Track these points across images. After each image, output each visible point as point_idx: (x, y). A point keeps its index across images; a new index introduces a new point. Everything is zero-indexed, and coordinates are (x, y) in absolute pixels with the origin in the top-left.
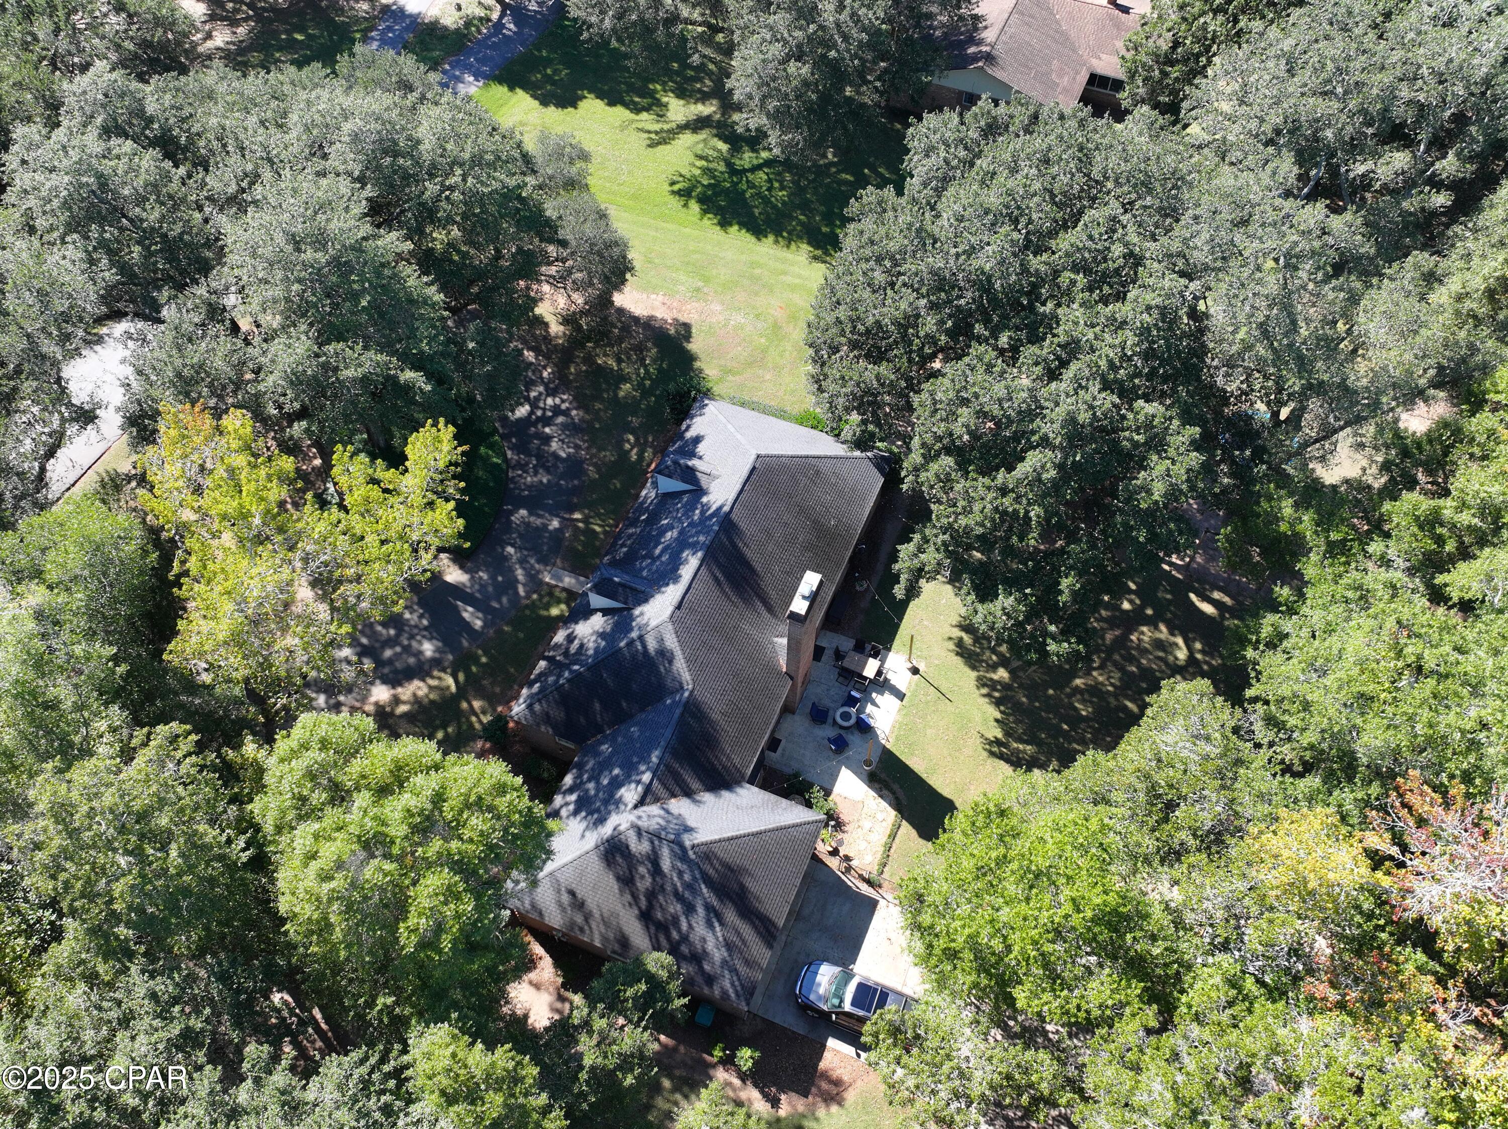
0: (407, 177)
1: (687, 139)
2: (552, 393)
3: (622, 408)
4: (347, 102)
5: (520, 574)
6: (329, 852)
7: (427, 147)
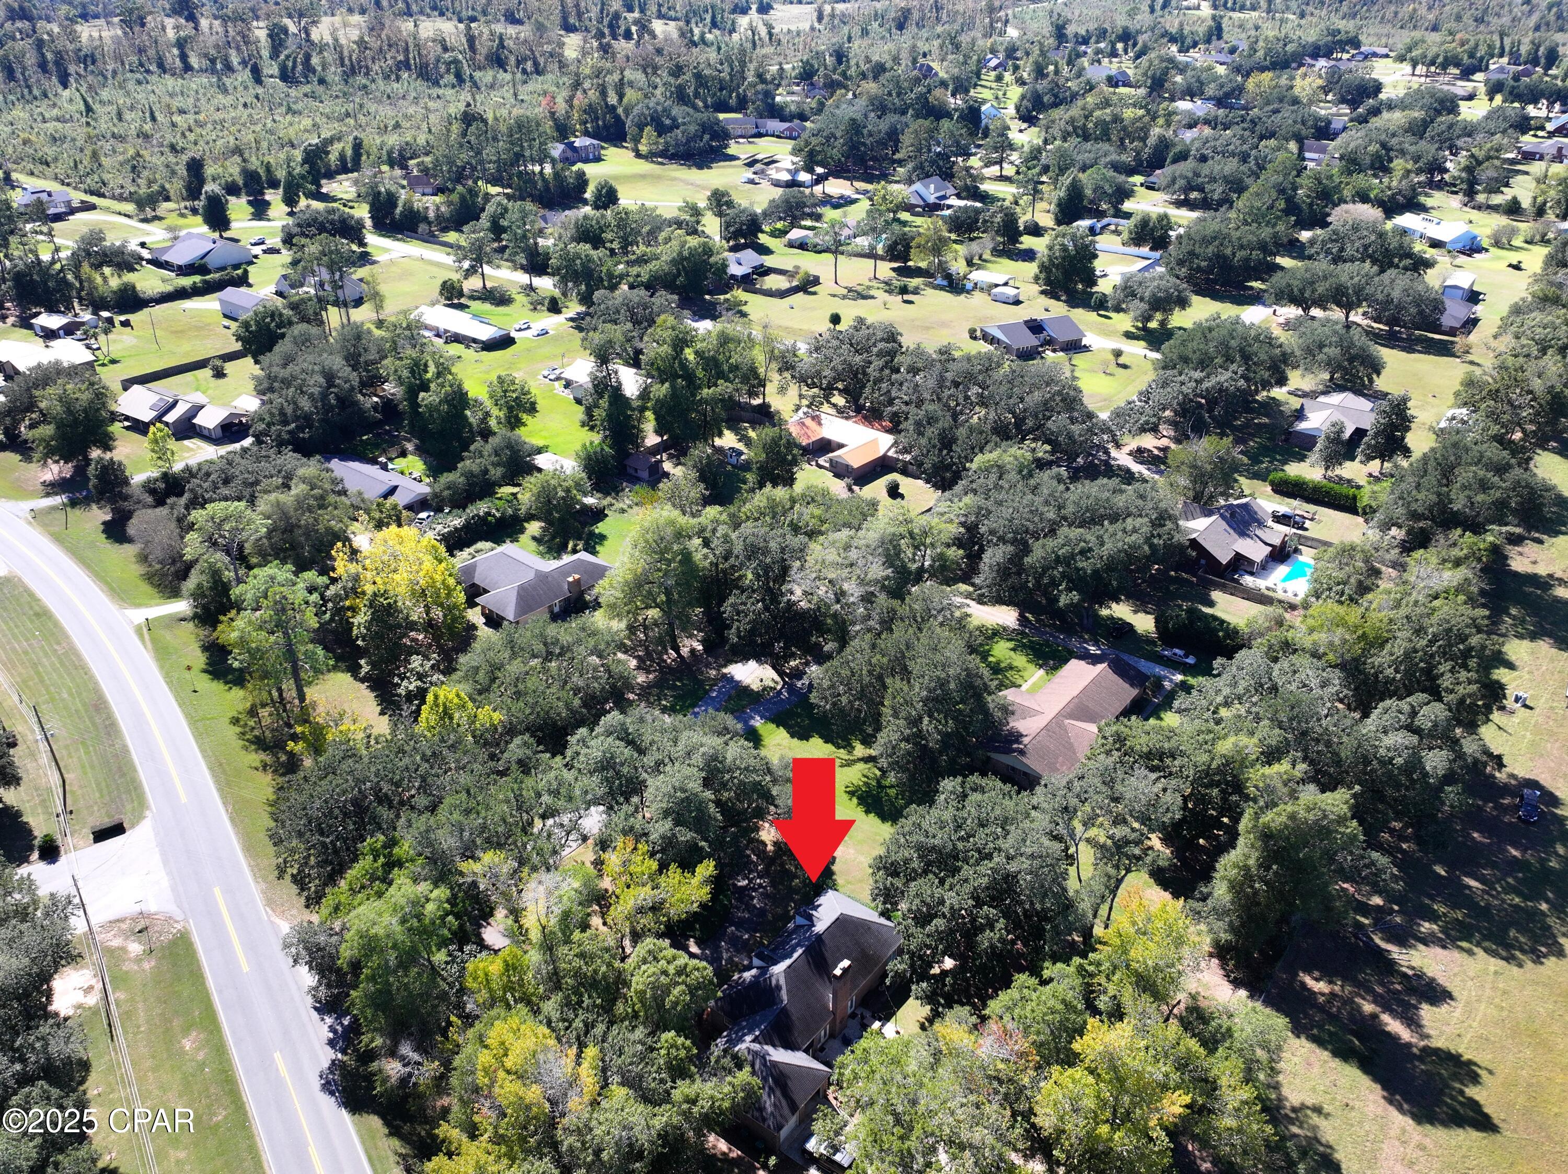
0: (718, 770)
1: (861, 766)
2: (760, 877)
3: (792, 890)
4: (704, 740)
5: (725, 956)
6: (650, 972)
7: (729, 758)
